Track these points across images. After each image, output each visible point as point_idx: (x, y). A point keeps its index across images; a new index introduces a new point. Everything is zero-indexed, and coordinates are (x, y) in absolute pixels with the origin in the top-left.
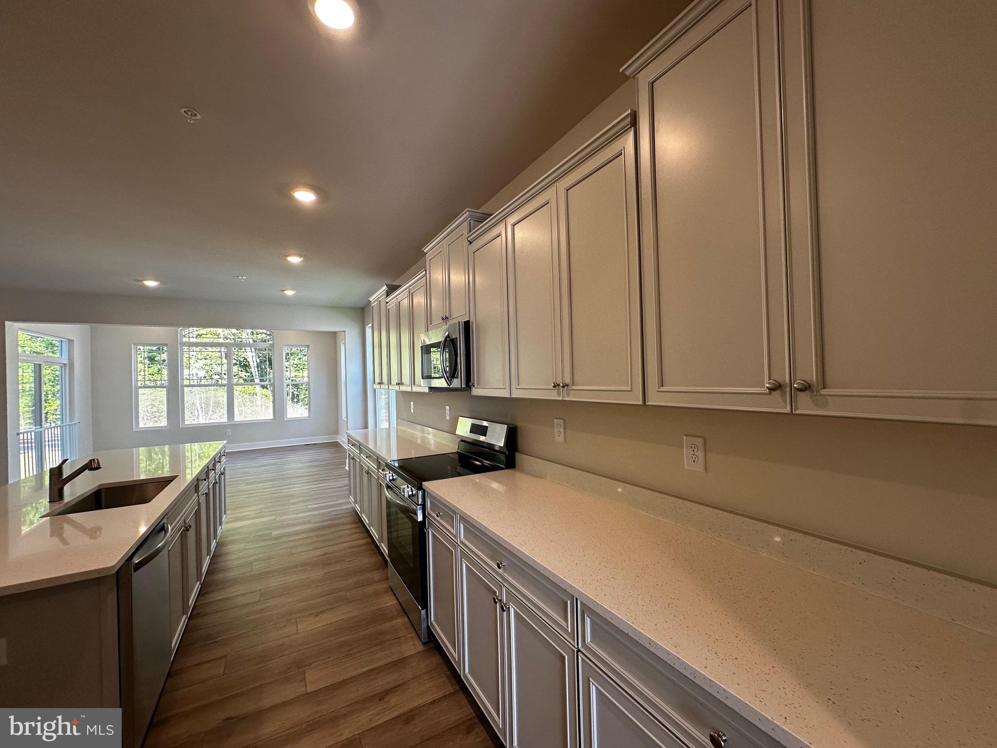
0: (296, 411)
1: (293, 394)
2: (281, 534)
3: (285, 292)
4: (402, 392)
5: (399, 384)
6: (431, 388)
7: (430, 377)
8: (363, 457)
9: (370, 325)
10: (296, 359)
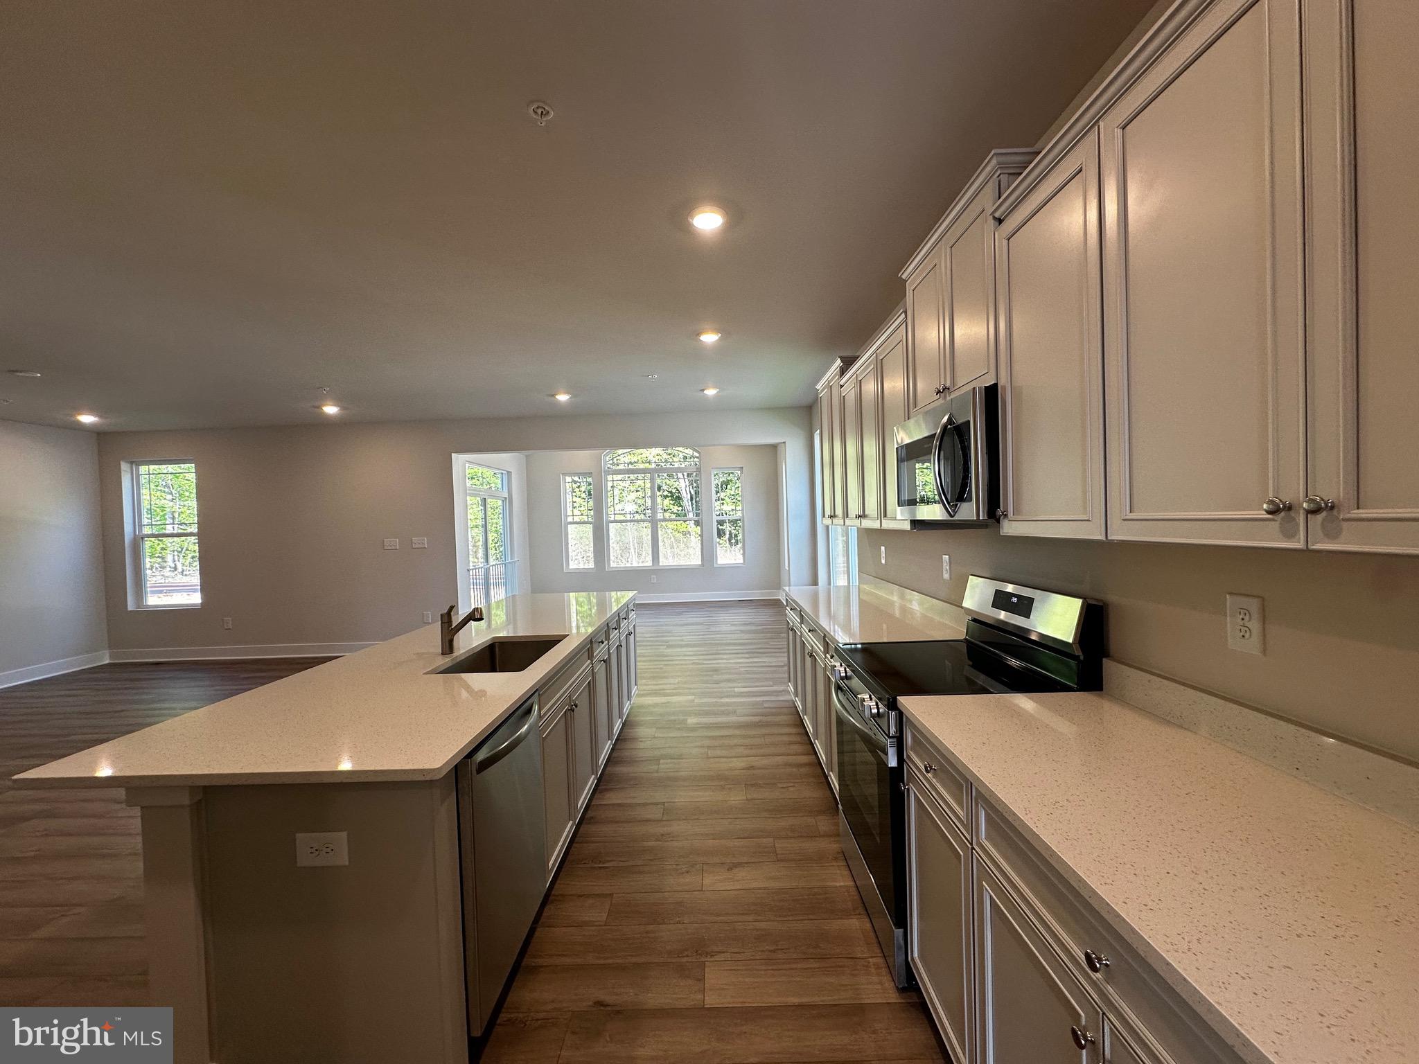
0: (728, 556)
1: (731, 534)
2: (698, 724)
3: (705, 392)
4: (866, 529)
5: (860, 516)
6: (916, 523)
7: (912, 502)
8: (805, 628)
9: (818, 431)
10: (733, 488)
